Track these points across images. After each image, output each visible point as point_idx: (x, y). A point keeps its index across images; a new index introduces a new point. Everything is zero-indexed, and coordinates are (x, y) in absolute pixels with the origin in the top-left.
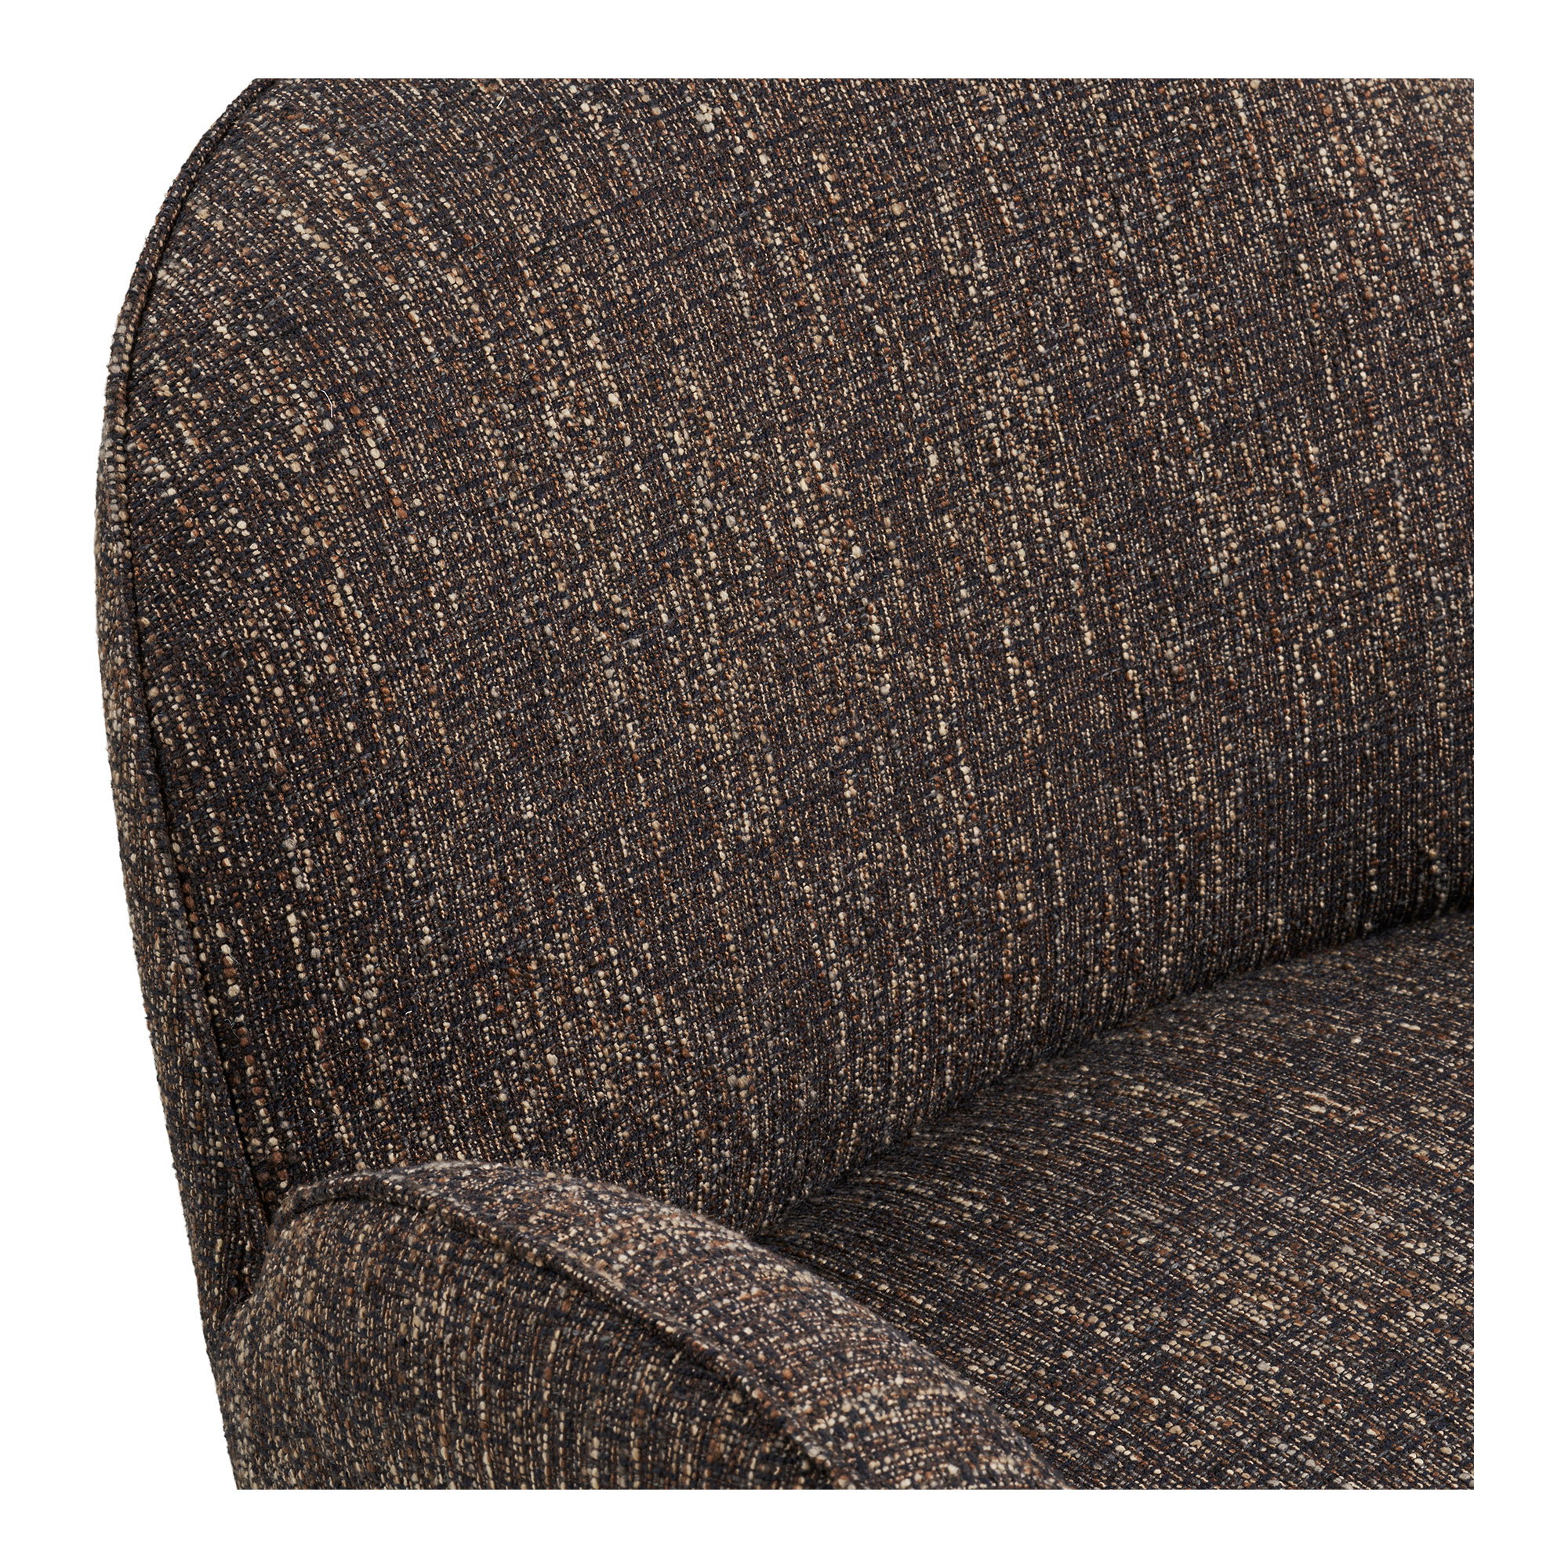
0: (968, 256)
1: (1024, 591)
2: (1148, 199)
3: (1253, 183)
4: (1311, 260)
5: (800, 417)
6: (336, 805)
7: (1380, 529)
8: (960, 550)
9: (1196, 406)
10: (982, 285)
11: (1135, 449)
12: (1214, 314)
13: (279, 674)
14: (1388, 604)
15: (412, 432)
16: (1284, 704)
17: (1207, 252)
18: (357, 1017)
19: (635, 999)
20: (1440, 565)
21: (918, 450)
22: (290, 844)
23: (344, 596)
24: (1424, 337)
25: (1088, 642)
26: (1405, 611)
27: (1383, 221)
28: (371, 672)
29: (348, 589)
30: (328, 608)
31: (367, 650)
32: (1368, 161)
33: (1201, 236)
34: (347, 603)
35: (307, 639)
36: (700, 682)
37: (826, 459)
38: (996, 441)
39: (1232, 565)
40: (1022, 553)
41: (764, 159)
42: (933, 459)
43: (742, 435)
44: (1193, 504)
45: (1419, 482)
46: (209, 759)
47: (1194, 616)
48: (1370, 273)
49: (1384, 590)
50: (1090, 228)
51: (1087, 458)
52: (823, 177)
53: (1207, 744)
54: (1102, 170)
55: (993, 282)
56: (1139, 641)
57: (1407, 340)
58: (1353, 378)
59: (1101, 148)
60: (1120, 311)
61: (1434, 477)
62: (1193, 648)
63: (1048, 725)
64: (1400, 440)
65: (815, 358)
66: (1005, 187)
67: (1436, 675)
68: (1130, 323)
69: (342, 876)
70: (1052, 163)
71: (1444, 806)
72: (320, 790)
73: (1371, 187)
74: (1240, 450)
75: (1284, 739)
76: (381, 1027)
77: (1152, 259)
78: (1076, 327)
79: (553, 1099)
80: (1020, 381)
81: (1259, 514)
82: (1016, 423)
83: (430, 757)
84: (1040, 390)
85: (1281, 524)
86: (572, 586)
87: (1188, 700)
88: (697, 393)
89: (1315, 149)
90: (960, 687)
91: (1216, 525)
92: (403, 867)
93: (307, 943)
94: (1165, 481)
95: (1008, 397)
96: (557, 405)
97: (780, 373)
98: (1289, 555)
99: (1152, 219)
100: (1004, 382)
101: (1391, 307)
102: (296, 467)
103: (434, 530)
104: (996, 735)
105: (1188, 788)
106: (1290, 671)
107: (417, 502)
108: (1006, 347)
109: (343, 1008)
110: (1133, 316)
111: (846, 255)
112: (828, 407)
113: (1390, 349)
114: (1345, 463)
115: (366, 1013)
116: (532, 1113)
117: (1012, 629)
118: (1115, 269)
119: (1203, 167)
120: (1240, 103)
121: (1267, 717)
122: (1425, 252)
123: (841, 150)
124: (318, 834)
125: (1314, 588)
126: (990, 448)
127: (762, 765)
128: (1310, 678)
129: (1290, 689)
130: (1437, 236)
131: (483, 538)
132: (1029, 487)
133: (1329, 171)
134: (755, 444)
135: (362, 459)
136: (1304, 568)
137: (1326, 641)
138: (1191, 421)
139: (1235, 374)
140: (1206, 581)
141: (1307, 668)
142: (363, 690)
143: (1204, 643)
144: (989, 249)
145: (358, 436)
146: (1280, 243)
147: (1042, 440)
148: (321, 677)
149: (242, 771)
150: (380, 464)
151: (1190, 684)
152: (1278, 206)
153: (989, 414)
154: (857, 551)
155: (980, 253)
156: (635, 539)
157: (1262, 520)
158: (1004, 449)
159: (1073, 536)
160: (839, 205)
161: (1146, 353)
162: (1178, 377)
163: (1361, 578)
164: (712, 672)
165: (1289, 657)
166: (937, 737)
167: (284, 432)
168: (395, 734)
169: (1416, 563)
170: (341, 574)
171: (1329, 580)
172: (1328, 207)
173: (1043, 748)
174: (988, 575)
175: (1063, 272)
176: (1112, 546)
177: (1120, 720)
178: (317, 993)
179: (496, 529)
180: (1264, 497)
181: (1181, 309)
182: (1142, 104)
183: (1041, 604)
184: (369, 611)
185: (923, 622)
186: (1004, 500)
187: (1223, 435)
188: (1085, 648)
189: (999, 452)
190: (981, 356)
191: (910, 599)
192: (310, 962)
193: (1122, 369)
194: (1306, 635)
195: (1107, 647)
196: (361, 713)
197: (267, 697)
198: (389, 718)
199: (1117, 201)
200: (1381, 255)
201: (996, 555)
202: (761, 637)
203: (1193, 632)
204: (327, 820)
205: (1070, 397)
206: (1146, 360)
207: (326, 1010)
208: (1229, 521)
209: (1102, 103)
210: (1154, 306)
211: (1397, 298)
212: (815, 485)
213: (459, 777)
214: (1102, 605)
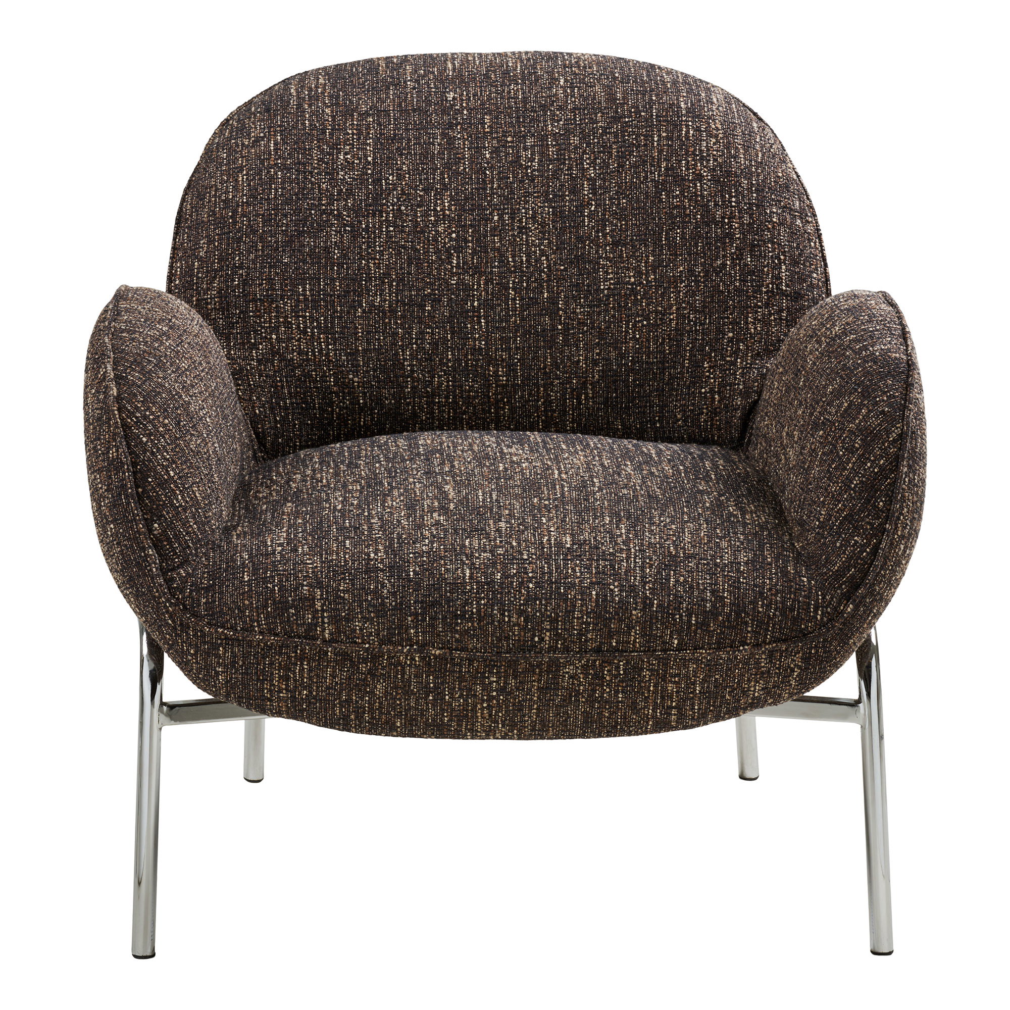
0: (532, 160)
1: (522, 271)
2: (609, 160)
3: (652, 165)
4: (667, 195)
5: (445, 187)
6: (218, 235)
7: (673, 292)
8: (498, 250)
9: (608, 231)
10: (534, 170)
11: (580, 239)
12: (623, 203)
13: (215, 195)
14: (671, 320)
15: (287, 143)
16: (622, 343)
17: (626, 183)
18: (207, 298)
19: (313, 333)
20: (696, 311)
21: (491, 214)
22: (202, 242)
23: (243, 178)
24: (707, 233)
25: (545, 296)
26: (677, 324)
27: (701, 190)
28: (243, 201)
29: (245, 177)
30: (237, 181)
31: (244, 195)
32: (701, 169)
33: (626, 177)
34: (243, 180)
35: (227, 187)
36: (372, 250)
37: (451, 204)
38: (524, 220)
39: (609, 289)
40: (524, 259)
41: (465, 112)
42: (496, 218)
43: (419, 186)
44: (599, 263)
45: (693, 281)
46: (191, 216)
47: (591, 301)
48: (690, 205)
49: (670, 314)
50: (583, 164)
51: (559, 236)
52: (486, 124)
53: (588, 348)
54: (594, 147)
55: (538, 170)
56: (566, 303)
57: (700, 232)
58: (673, 239)
59: (596, 140)
60: (586, 193)
61: (699, 281)
62: (588, 312)
63: (522, 319)
64: (688, 265)
65: (459, 174)
66: (554, 143)
67: (686, 351)
68: (589, 197)
69: (214, 256)
70: (575, 140)
71: (684, 399)
72: (215, 229)
73: (699, 177)
74: (622, 251)
75: (622, 356)
76: (215, 304)
77: (604, 180)
78: (567, 193)
79: (271, 350)
80: (539, 204)
81: (625, 274)
82: (534, 217)
83: (254, 232)
84: (546, 209)
85: (633, 280)
86: (328, 204)
87: (583, 329)
88: (405, 168)
89: (681, 161)
90: (487, 293)
91: (607, 273)
92: (234, 259)
93: (198, 273)
94: (589, 252)
95: (533, 208)
96: (346, 154)
97: (442, 174)
98: (634, 292)
99: (608, 167)
100: (533, 203)
101: (696, 219)
102: (247, 143)
103: (282, 171)
104: (499, 315)
105: (579, 361)
106: (627, 332)
107: (279, 161)
108: (538, 192)
109: (204, 294)
110: (591, 196)
111: (485, 147)
112: (458, 189)
113: (692, 233)
114: (664, 266)
115: (211, 298)
116: (262, 350)
117: (514, 282)
118: (588, 179)
119: (634, 156)
120: (656, 139)
121: (616, 345)
122: (716, 205)
123: (497, 117)
124: (210, 242)
125: (641, 306)
126: (520, 221)
127: (391, 286)
128: (634, 337)
129: (626, 338)
130: (724, 201)
131: (299, 179)
132: (533, 239)
133: (684, 169)
134: (423, 190)
135: (267, 146)
136: (639, 297)
137: (643, 325)
138: (605, 236)
139: (626, 225)
140: (598, 290)
141: (634, 332)
142: (238, 206)
143: (594, 312)
144: (540, 161)
145: (269, 140)
146: (656, 187)
147: (543, 224)
148: (227, 198)
149: (197, 219)
150: (272, 148)
151: (584, 324)
152: (659, 176)
153: (523, 211)
154: (454, 235)
155: (536, 160)
156: (361, 200)
157: (625, 276)
158: (526, 224)
159: (547, 259)
160: (488, 132)
161: (593, 209)
162: (603, 220)
163: (661, 307)
164: (378, 249)
165: (627, 326)
166: (472, 305)
167: (249, 135)
168: (244, 221)
169: (685, 308)
170: (245, 172)
171: (648, 305)
172: (680, 180)
173: (518, 326)
174: (508, 261)
175: (567, 175)
176: (562, 268)
177: (554, 328)
178: (198, 287)
179: (306, 178)
180: (628, 269)
181: (611, 199)
182: (617, 130)
183: (529, 278)
184: (249, 185)
185: (476, 267)
186: (521, 239)
187: (615, 244)
188: (544, 298)
189: (524, 224)
190: (526, 192)
191: (473, 258)
192: (198, 278)
193: (582, 212)
194: (635, 321)
195: (553, 301)
196: (235, 212)
197: (210, 201)
198: (243, 215)
199: (596, 159)
200: (696, 201)
201: (513, 257)
202: (404, 247)
203: (590, 306)
204: (214, 238)
205: (558, 214)
206: (591, 211)
207: (199, 294)
208: (612, 273)
209: (601, 127)
210: (601, 194)
211: (699, 216)
212: (443, 210)
213: (262, 239)
214: (554, 286)
